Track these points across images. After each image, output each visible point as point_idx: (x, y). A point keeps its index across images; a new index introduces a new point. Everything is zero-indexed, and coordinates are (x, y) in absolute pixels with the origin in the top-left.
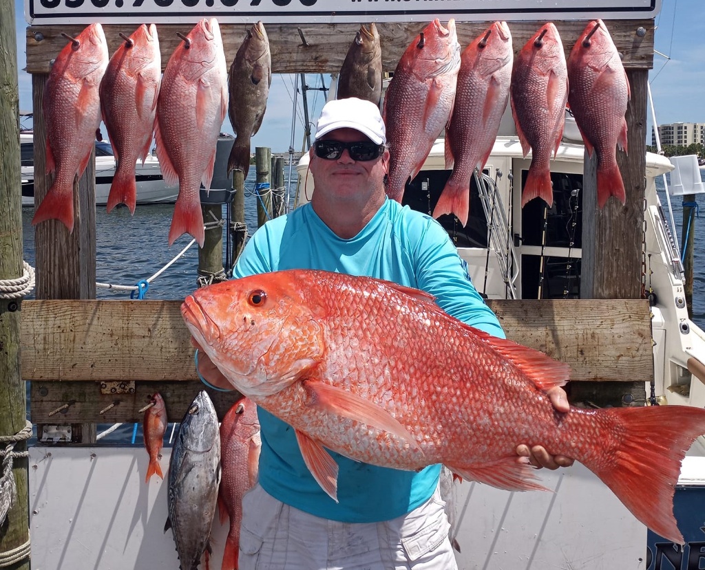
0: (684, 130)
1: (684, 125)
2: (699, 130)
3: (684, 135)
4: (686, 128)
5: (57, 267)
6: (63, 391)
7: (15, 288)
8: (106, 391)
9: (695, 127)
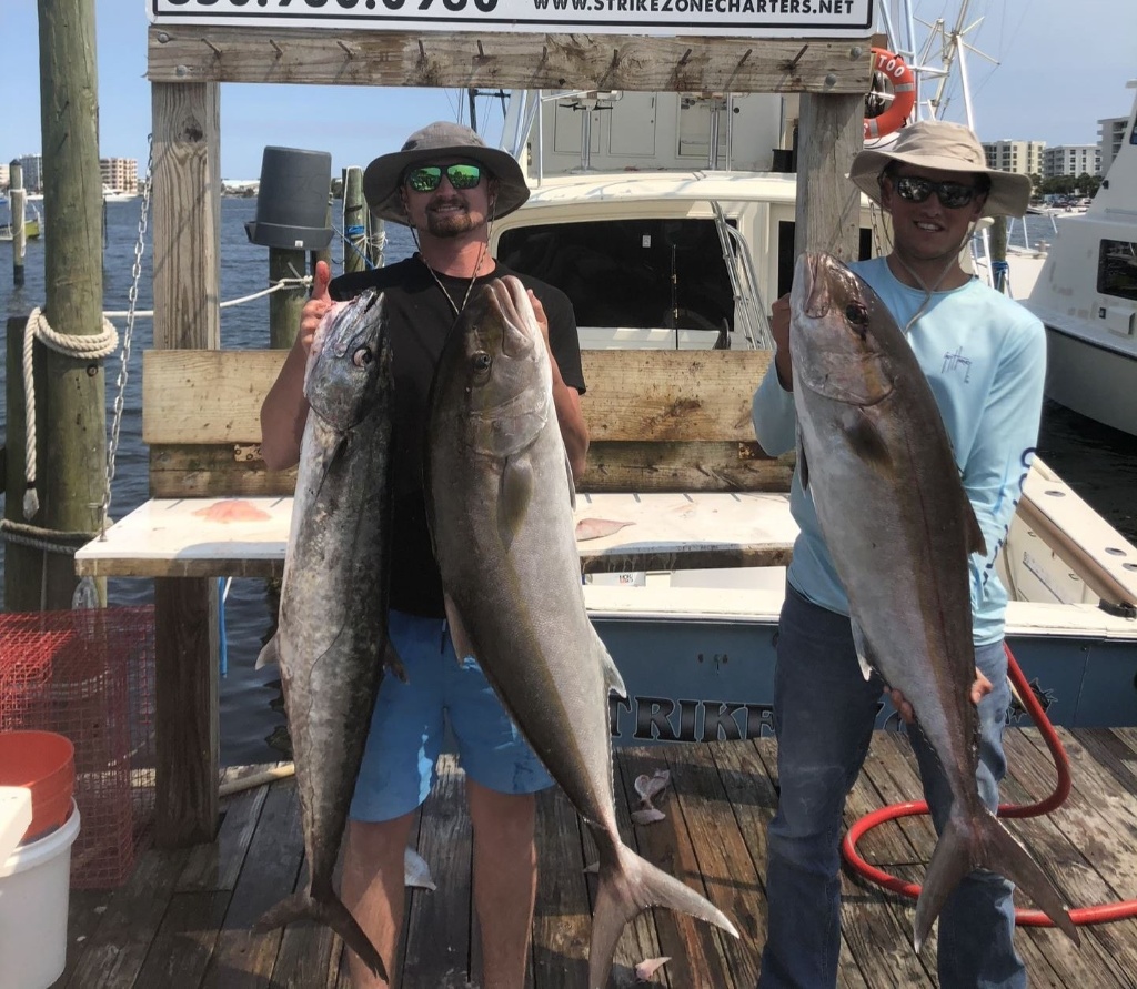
0: (1012, 152)
1: (1013, 144)
2: (1035, 152)
3: (1012, 159)
4: (1015, 148)
5: (180, 313)
6: (190, 457)
7: (97, 345)
8: (241, 457)
9: (1030, 147)
